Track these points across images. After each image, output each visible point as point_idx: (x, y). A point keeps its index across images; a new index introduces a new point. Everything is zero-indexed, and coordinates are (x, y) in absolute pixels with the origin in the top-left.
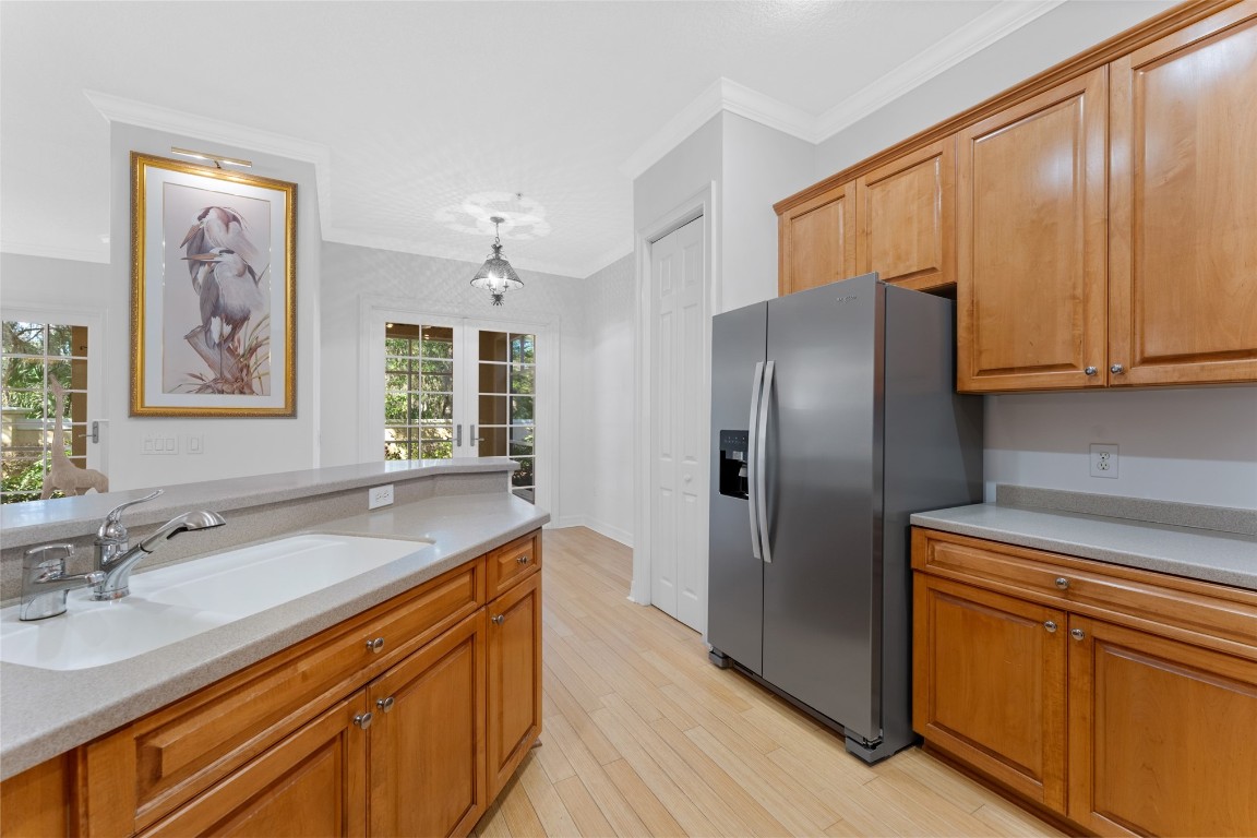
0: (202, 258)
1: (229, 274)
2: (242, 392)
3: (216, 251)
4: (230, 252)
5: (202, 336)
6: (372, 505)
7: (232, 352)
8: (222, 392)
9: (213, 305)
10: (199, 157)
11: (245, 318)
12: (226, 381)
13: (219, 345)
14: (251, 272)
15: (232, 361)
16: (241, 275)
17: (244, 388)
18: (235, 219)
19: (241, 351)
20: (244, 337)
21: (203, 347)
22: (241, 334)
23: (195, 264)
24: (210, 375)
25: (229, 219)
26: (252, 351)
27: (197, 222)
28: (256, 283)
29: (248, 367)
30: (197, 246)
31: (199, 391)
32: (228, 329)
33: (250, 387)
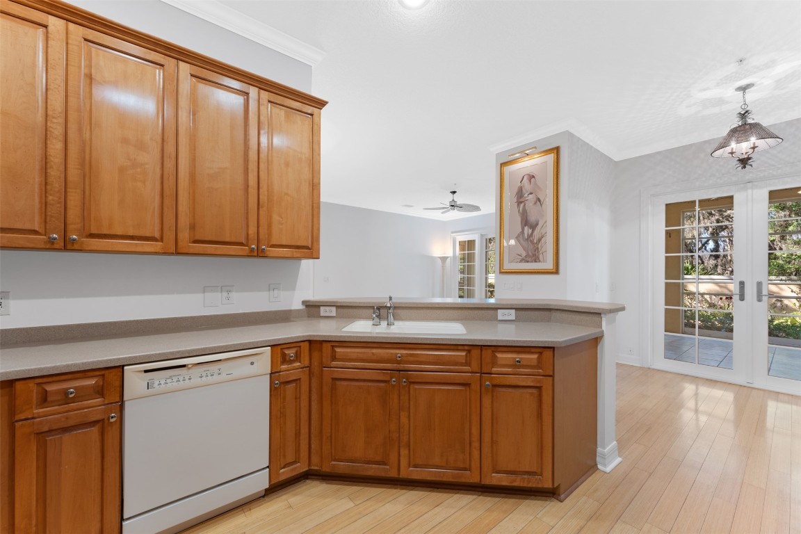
0: (522, 200)
1: (531, 204)
2: (536, 262)
3: (526, 195)
4: (531, 193)
5: (521, 236)
6: (500, 318)
7: (532, 242)
8: (528, 262)
9: (525, 222)
10: (518, 155)
11: (537, 224)
12: (530, 257)
13: (527, 239)
14: (539, 201)
15: (532, 247)
16: (535, 203)
17: (536, 260)
18: (533, 177)
19: (535, 241)
20: (537, 233)
21: (522, 241)
22: (535, 232)
23: (519, 203)
24: (524, 254)
25: (531, 177)
26: (540, 240)
27: (519, 184)
28: (541, 205)
29: (538, 248)
30: (520, 194)
31: (521, 261)
32: (530, 231)
33: (539, 259)
